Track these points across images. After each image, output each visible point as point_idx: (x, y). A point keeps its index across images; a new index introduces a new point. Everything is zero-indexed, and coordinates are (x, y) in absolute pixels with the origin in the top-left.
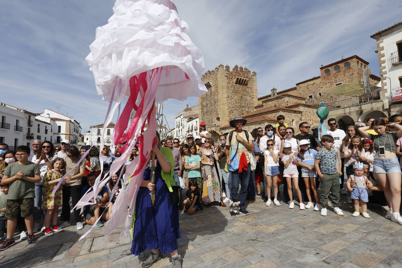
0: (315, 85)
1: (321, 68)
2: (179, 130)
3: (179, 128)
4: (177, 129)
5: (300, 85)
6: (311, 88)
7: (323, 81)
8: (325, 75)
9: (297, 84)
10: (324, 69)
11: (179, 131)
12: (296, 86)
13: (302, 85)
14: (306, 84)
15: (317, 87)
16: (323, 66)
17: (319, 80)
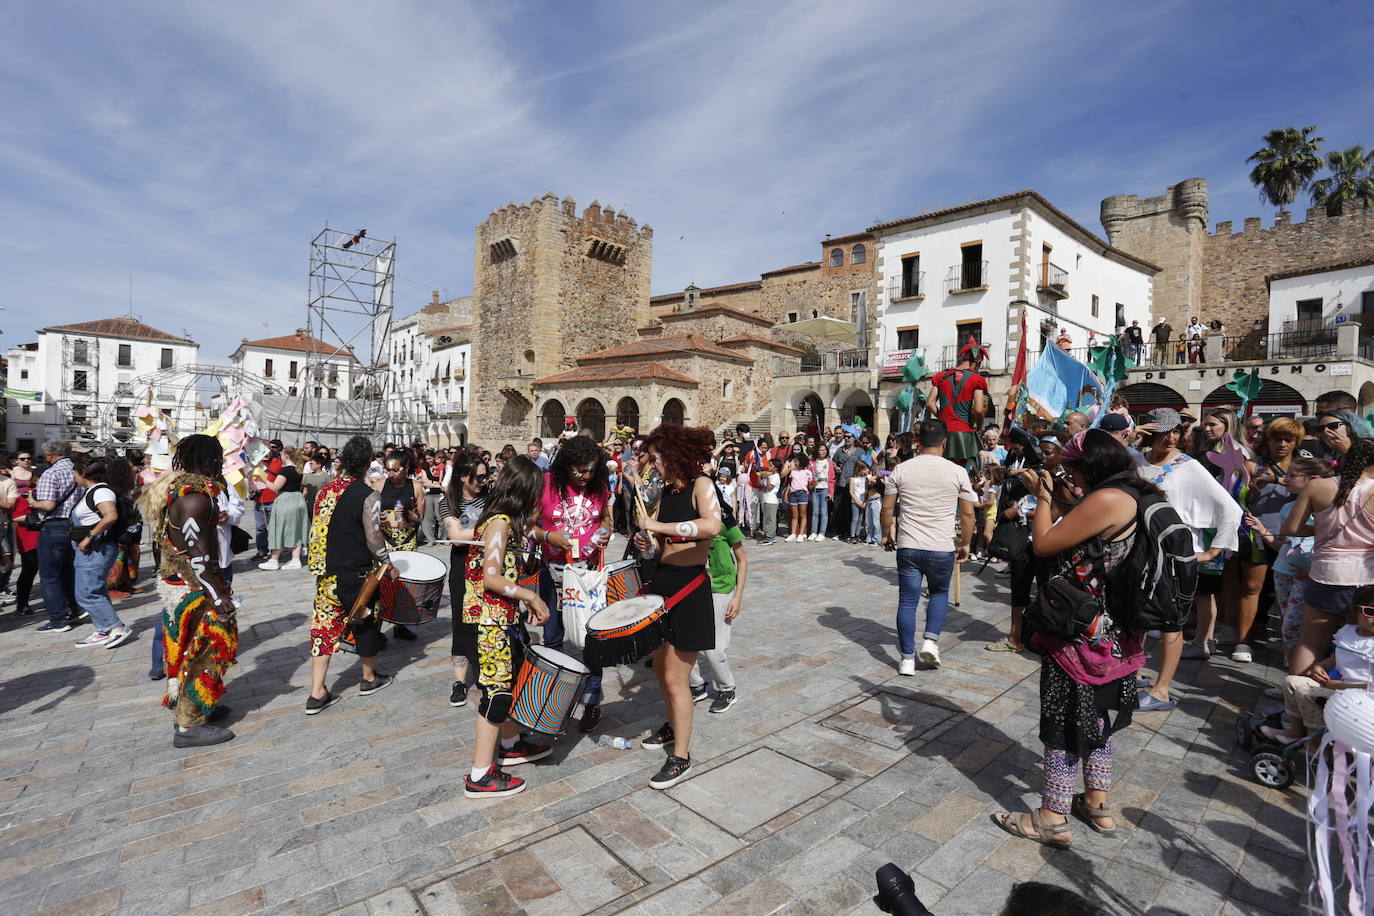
0: (805, 286)
1: (826, 244)
2: (403, 372)
3: (402, 364)
4: (395, 367)
5: (770, 279)
6: (796, 291)
7: (826, 279)
8: (831, 262)
9: (765, 276)
10: (832, 248)
11: (403, 375)
12: (760, 278)
13: (776, 280)
14: (786, 279)
15: (811, 291)
16: (831, 238)
17: (817, 274)
